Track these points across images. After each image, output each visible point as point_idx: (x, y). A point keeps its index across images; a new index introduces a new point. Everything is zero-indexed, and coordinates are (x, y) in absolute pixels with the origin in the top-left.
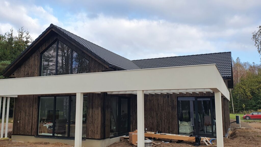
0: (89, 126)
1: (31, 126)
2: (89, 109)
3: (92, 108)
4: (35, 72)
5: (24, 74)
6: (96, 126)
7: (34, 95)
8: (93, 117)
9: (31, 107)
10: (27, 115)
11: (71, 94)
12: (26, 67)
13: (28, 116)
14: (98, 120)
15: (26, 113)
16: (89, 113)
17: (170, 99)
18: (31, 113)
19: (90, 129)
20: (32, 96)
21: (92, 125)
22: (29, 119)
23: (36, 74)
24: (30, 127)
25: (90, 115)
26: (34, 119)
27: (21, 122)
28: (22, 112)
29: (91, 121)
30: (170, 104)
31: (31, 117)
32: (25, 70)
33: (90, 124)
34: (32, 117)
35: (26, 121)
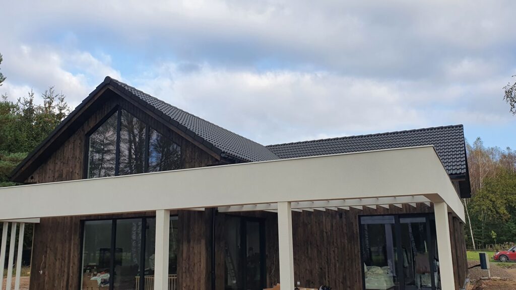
0: (182, 278)
1: (65, 280)
2: (183, 244)
3: (189, 242)
4: (74, 172)
5: (54, 177)
6: (196, 278)
7: (71, 217)
8: (189, 259)
9: (67, 242)
10: (59, 259)
11: (145, 213)
12: (56, 162)
13: (61, 260)
14: (200, 265)
15: (56, 254)
16: (183, 251)
17: (344, 220)
18: (67, 253)
19: (184, 285)
20: (69, 219)
21: (188, 276)
22: (62, 266)
23: (76, 174)
24: (65, 283)
25: (184, 255)
26: (71, 265)
27: (47, 273)
28: (48, 252)
29: (186, 268)
30: (345, 231)
31: (66, 261)
32: (55, 169)
33: (184, 274)
34: (69, 262)
35: (57, 271)
